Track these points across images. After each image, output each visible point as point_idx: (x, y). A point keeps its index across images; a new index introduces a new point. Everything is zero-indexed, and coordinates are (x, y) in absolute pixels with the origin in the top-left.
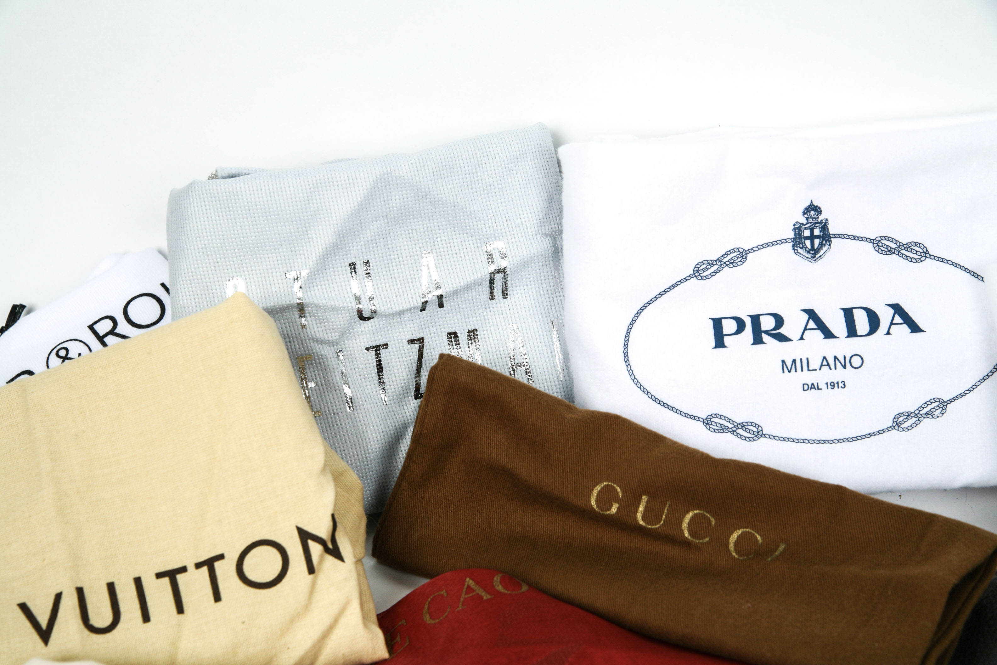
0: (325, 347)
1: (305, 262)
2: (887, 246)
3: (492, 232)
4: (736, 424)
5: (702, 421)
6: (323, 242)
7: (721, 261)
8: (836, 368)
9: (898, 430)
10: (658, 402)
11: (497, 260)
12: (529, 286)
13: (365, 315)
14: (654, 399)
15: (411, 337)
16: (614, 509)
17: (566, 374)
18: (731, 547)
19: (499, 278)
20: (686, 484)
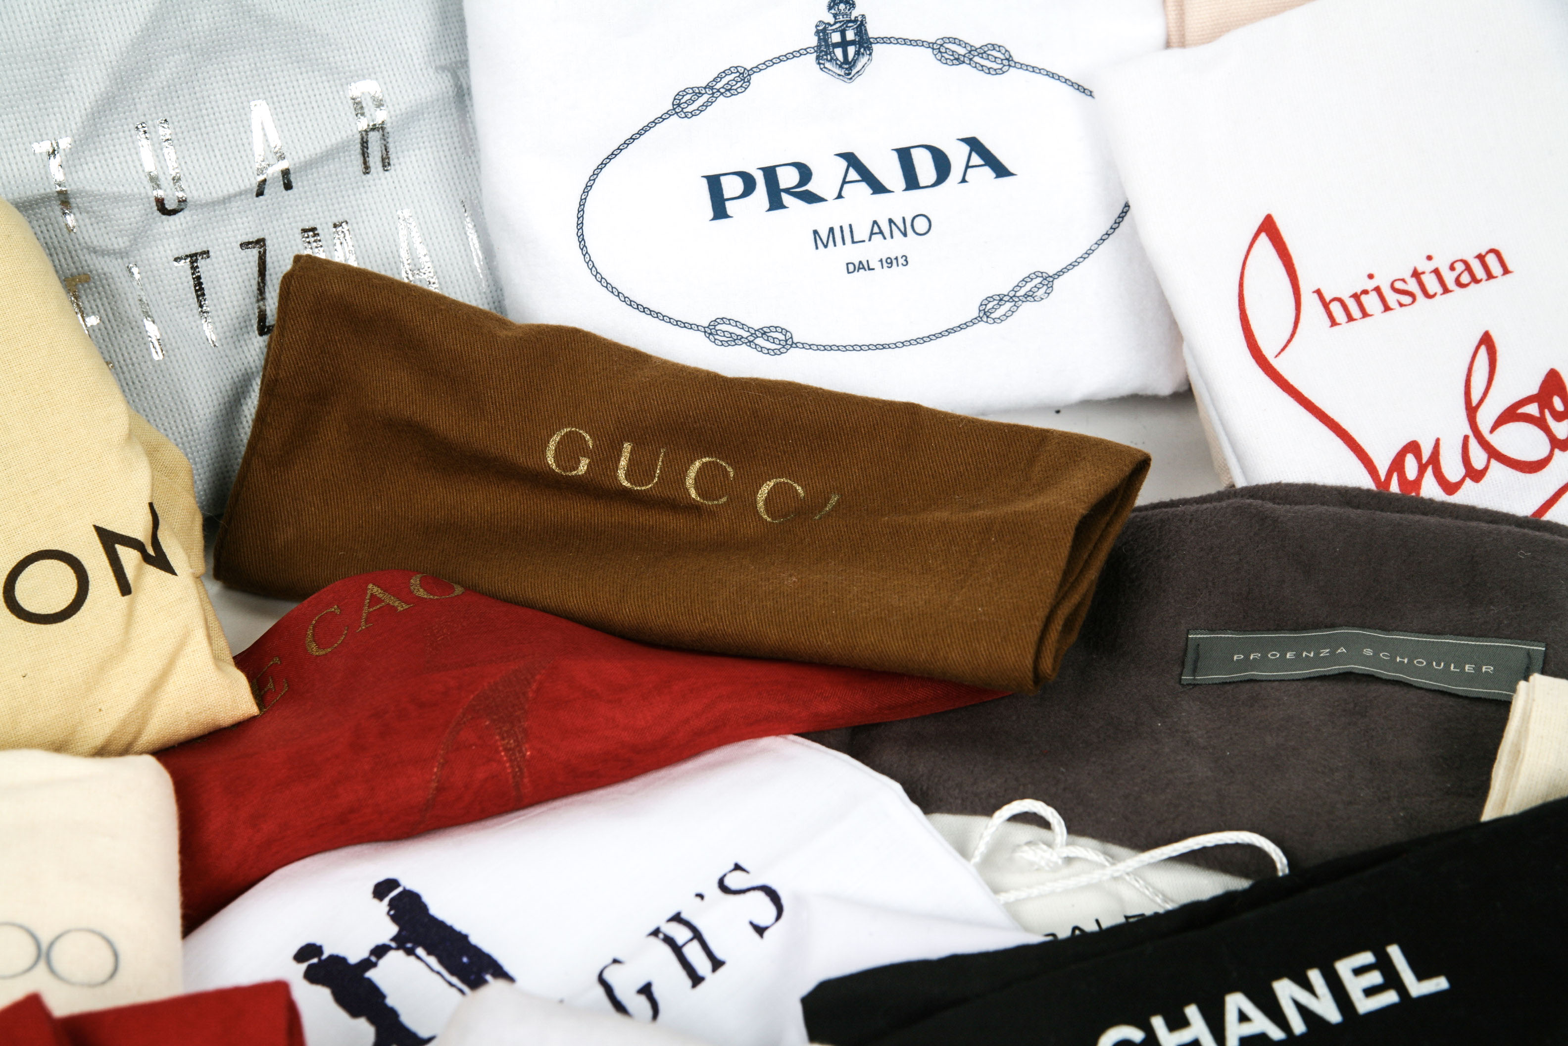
0: (108, 261)
1: (64, 126)
2: (953, 52)
3: (358, 66)
4: (753, 332)
5: (703, 330)
6: (90, 91)
7: (712, 88)
8: (892, 237)
9: (987, 322)
10: (635, 306)
11: (369, 110)
12: (423, 150)
13: (169, 206)
14: (629, 303)
15: (246, 239)
16: (583, 466)
17: (490, 281)
18: (760, 507)
19: (374, 138)
20: (687, 419)
